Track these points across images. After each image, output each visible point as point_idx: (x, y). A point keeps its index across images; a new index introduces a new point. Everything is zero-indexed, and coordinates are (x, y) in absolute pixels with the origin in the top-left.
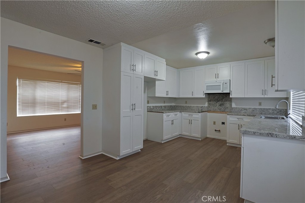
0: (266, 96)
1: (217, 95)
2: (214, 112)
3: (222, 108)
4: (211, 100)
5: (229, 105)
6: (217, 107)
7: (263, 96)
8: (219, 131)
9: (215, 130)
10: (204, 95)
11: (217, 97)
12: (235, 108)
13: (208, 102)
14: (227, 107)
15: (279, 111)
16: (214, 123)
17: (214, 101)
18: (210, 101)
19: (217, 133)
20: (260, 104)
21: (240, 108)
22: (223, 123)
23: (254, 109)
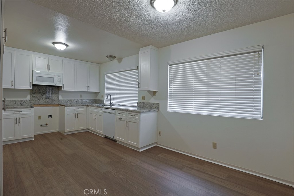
0: (88, 91)
1: (43, 87)
2: (39, 105)
3: (49, 101)
4: (35, 92)
5: (56, 98)
6: (44, 100)
7: (87, 91)
8: (47, 125)
9: (41, 125)
10: (32, 87)
11: (42, 89)
12: (62, 100)
13: (31, 94)
14: (54, 99)
15: (92, 101)
16: (40, 117)
17: (39, 94)
18: (34, 94)
19: (44, 128)
20: (81, 96)
21: (66, 100)
22: (50, 116)
23: (77, 101)
